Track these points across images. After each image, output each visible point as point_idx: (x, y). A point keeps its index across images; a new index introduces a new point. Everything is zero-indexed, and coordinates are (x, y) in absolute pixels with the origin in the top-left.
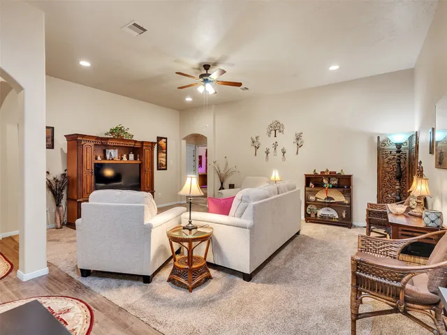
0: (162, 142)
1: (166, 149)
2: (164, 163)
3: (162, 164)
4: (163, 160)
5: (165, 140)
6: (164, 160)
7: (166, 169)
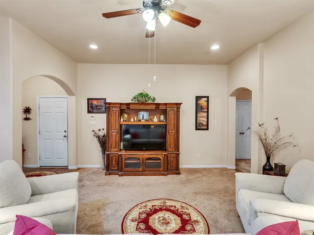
0: (203, 102)
1: (208, 109)
2: (205, 123)
3: (202, 125)
4: (203, 120)
5: (206, 99)
6: (206, 120)
7: (207, 129)
